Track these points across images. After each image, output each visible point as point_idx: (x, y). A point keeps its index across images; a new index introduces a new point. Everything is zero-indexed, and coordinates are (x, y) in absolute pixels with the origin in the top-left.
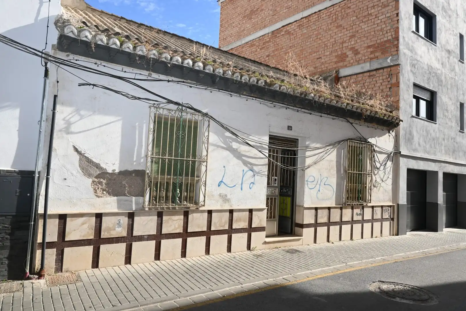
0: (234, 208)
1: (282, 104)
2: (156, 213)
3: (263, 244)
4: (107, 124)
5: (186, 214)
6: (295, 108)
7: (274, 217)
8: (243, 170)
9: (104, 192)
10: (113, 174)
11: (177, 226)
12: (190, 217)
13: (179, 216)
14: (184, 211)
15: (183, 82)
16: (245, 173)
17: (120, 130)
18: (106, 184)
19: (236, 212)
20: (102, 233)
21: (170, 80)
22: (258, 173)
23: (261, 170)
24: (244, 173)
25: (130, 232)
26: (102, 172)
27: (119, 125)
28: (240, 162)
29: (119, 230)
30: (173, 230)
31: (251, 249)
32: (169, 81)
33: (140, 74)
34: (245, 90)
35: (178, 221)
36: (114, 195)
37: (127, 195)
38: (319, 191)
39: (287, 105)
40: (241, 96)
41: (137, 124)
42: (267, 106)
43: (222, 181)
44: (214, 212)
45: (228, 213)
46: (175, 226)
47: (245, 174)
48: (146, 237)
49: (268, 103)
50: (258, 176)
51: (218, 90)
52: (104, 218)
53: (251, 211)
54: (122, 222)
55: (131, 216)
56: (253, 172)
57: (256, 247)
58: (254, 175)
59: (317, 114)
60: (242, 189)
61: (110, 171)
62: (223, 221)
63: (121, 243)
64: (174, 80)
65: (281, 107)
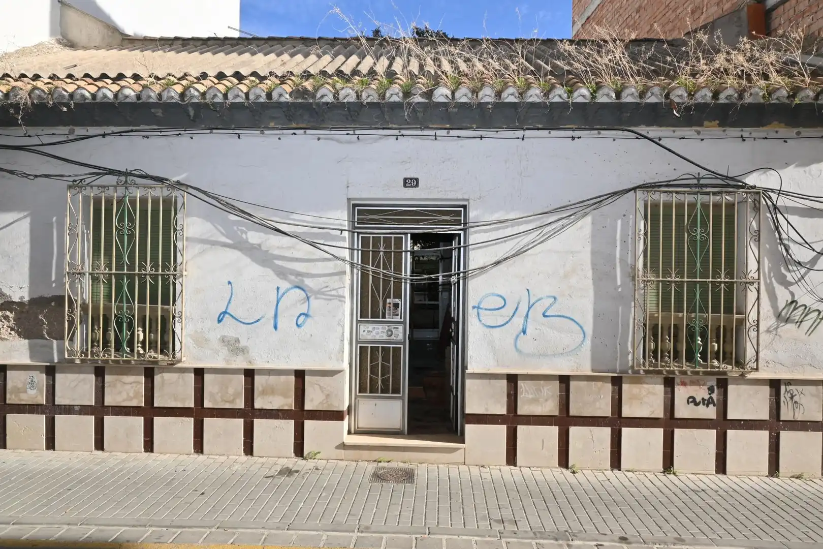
0: (256, 365)
1: (384, 129)
2: (93, 370)
3: (337, 447)
4: (7, 226)
5: (149, 374)
6: (426, 132)
7: (396, 390)
8: (278, 288)
9: (13, 332)
10: (21, 304)
11: (131, 394)
12: (157, 378)
13: (134, 377)
14: (145, 368)
15: (132, 131)
16: (284, 294)
17: (28, 232)
18: (14, 320)
19: (259, 374)
20: (8, 396)
21: (107, 132)
22: (319, 293)
23: (327, 287)
24: (280, 294)
25: (51, 397)
26: (5, 302)
27: (25, 225)
28: (269, 272)
29: (32, 392)
30: (124, 400)
31: (306, 453)
32: (104, 136)
33: (53, 134)
34: (273, 118)
35: (134, 385)
36: (25, 338)
37: (46, 336)
38: (524, 332)
39: (400, 129)
40: (266, 132)
41: (54, 219)
42: (338, 141)
43: (225, 313)
44: (208, 373)
45: (242, 377)
46: (128, 394)
47: (282, 296)
48: (77, 408)
49: (341, 135)
50: (316, 298)
51: (209, 131)
52: (8, 373)
53: (300, 375)
54: (36, 380)
55: (51, 371)
56: (303, 290)
57: (319, 453)
58: (308, 298)
59: (510, 134)
60: (276, 327)
61: (16, 299)
62: (231, 391)
63: (36, 414)
64: (116, 131)
65: (380, 138)
